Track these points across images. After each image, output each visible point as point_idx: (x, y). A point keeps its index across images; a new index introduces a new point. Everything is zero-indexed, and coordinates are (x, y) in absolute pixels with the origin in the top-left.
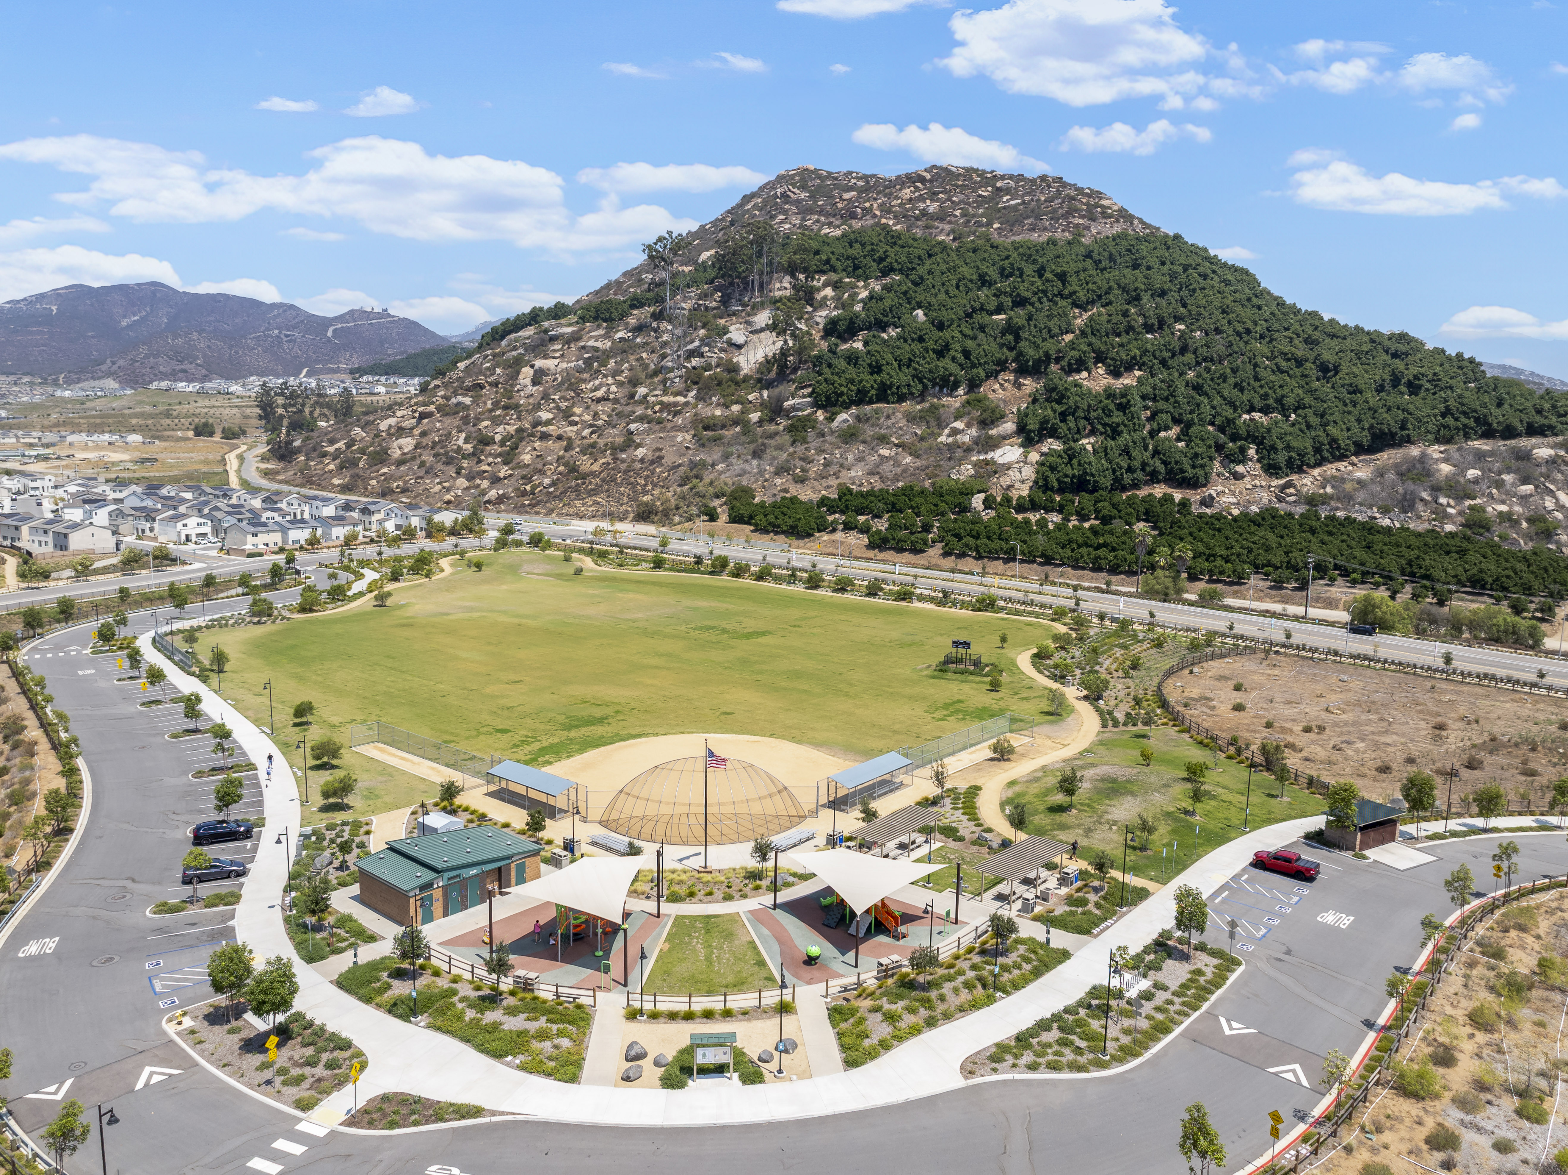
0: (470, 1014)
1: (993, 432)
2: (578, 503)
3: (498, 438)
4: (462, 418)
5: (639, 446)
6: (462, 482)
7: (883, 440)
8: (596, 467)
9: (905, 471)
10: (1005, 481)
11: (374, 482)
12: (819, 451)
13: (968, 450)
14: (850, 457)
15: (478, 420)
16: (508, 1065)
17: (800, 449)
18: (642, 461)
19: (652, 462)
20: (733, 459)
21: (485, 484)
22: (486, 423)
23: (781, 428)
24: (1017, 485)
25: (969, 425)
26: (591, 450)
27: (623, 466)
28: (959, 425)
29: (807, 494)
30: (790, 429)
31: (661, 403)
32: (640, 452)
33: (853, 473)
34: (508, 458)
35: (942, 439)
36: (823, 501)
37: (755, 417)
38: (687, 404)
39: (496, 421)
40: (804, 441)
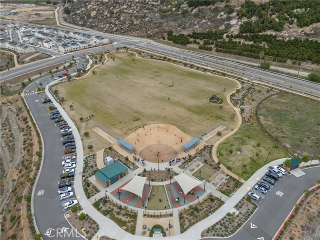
0: (116, 216)
1: (231, 15)
2: (134, 32)
3: (115, 12)
4: (107, 6)
5: (147, 17)
6: (108, 25)
7: (204, 17)
8: (138, 23)
9: (208, 26)
10: (232, 30)
11: (88, 24)
12: (189, 20)
13: (224, 21)
14: (196, 22)
15: (110, 7)
17: (184, 19)
18: (148, 21)
19: (150, 22)
20: (169, 22)
21: (113, 26)
22: (112, 8)
23: (180, 13)
24: (235, 31)
25: (225, 13)
26: (136, 17)
27: (144, 23)
28: (222, 13)
29: (185, 33)
30: (182, 13)
31: (152, 4)
32: (147, 19)
33: (196, 27)
34: (118, 18)
35: (218, 17)
36: (189, 35)
37: (174, 9)
38: (158, 4)
39: (115, 7)
40: (185, 17)
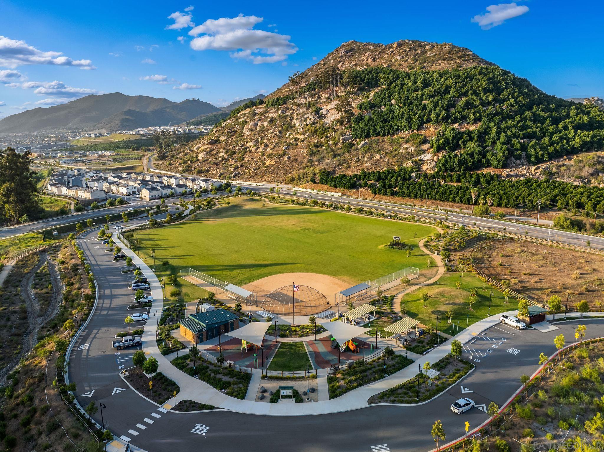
0: (213, 375)
1: (421, 148)
2: (265, 177)
3: (237, 152)
4: (224, 144)
5: (288, 154)
7: (378, 151)
8: (272, 163)
10: (425, 168)
12: (354, 156)
13: (411, 155)
14: (366, 158)
15: (230, 145)
16: (223, 392)
17: (347, 155)
19: (292, 161)
20: (322, 160)
21: (232, 170)
22: (233, 146)
23: (340, 147)
25: (412, 145)
26: (270, 156)
27: (282, 162)
28: (408, 145)
29: (349, 173)
30: (343, 148)
31: (296, 138)
33: (367, 165)
34: (240, 159)
35: (401, 151)
36: (355, 176)
37: (330, 143)
38: (305, 138)
39: (236, 145)
40: (348, 152)
